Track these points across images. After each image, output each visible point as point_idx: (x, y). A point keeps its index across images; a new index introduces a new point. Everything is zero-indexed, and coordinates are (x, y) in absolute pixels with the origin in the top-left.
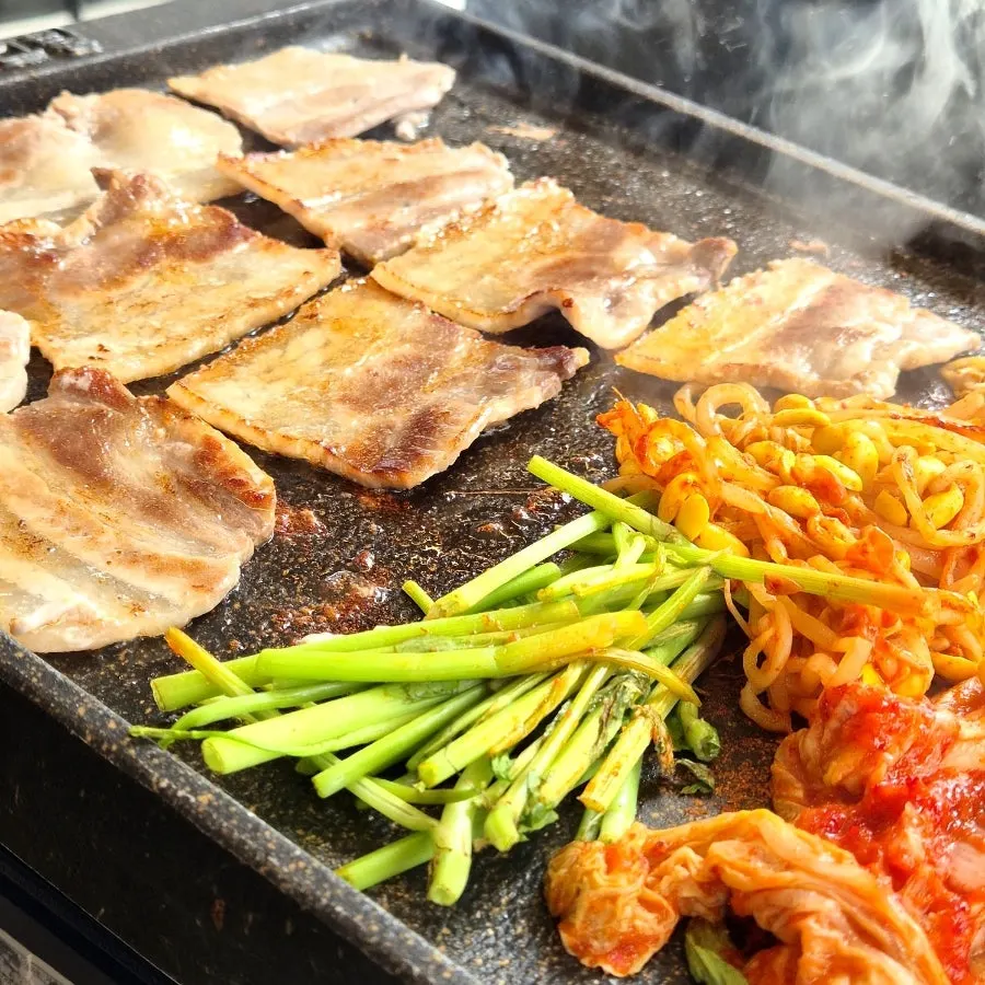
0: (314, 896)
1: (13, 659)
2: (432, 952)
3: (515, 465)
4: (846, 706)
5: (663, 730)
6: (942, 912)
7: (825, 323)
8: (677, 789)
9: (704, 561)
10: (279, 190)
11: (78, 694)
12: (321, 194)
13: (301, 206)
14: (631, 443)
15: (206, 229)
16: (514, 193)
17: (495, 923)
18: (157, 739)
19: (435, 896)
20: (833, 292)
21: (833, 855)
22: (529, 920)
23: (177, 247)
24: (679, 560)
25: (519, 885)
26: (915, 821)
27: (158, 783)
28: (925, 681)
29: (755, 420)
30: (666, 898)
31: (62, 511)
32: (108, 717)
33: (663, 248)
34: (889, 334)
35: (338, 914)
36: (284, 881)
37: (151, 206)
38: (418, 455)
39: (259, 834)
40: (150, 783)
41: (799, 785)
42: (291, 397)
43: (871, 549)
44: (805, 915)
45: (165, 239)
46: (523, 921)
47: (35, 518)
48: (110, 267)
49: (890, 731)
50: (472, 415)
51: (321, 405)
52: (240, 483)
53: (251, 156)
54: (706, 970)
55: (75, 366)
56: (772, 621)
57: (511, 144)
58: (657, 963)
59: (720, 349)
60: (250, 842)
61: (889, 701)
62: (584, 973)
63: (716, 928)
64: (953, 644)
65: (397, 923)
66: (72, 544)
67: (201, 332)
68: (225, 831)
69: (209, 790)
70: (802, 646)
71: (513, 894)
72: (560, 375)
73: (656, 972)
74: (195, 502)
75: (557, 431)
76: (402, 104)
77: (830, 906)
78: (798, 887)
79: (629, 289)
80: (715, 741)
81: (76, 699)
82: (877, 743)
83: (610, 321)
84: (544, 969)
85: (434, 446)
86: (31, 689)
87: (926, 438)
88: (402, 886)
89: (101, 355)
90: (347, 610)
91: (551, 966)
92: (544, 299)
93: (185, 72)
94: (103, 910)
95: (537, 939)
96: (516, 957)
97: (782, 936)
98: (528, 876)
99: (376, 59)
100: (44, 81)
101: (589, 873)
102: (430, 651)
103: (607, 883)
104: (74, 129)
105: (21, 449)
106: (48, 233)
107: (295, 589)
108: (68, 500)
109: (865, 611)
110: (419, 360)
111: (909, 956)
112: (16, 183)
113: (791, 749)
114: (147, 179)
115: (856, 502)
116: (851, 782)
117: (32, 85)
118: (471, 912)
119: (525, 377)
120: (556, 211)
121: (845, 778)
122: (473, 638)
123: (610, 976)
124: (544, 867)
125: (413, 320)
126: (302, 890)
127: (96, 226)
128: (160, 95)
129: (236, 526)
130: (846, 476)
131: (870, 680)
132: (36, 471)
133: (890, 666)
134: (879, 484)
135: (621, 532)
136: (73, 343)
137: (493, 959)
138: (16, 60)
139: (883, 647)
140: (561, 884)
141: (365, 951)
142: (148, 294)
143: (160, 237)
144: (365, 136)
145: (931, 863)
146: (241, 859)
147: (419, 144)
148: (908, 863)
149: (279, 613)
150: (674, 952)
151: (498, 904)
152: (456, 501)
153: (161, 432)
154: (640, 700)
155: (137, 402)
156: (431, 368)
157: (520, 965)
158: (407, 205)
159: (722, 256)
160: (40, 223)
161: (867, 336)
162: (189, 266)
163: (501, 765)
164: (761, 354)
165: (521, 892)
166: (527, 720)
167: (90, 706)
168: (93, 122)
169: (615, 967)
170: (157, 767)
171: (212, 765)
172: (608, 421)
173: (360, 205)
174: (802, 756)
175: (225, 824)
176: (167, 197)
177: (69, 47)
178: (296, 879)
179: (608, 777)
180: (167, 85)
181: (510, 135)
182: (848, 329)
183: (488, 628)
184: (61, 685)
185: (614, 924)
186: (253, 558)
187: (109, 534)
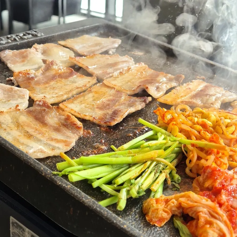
0: (93, 206)
1: (27, 158)
2: (118, 218)
3: (135, 122)
4: (209, 170)
5: (168, 176)
6: (230, 212)
7: (204, 93)
8: (172, 189)
9: (177, 140)
10: (83, 64)
11: (41, 165)
12: (92, 65)
13: (88, 67)
14: (161, 117)
15: (67, 72)
16: (135, 66)
17: (132, 215)
18: (58, 175)
19: (118, 209)
20: (206, 87)
21: (206, 200)
22: (139, 215)
23: (61, 76)
24: (172, 140)
25: (137, 207)
26: (224, 193)
27: (59, 183)
28: (226, 166)
29: (189, 112)
30: (169, 210)
31: (37, 130)
32: (48, 170)
33: (168, 77)
34: (219, 95)
35: (98, 210)
36: (86, 203)
37: (55, 67)
38: (114, 119)
39: (81, 194)
40: (57, 183)
41: (198, 188)
42: (86, 107)
43: (214, 137)
44: (200, 212)
45: (58, 74)
46: (138, 215)
47: (31, 131)
48: (46, 80)
49: (219, 175)
50: (126, 111)
51: (92, 108)
52: (75, 124)
53: (76, 57)
54: (178, 225)
55: (39, 100)
56: (192, 153)
57: (134, 56)
58: (167, 224)
59: (181, 98)
60: (79, 195)
61: (218, 169)
62: (151, 226)
63: (180, 217)
64: (233, 160)
65: (110, 212)
66: (39, 136)
67: (66, 94)
68: (73, 193)
69: (70, 185)
70: (199, 158)
71: (135, 209)
72: (145, 103)
73: (167, 226)
74: (65, 128)
75: (144, 115)
76: (110, 47)
77: (205, 210)
78: (198, 206)
79: (160, 85)
80: (180, 178)
81: (41, 166)
82: (216, 178)
83: (156, 93)
84: (142, 225)
85: (118, 117)
86: (31, 164)
87: (227, 116)
88: (111, 207)
89: (45, 98)
90: (98, 151)
91: (144, 224)
92: (142, 87)
93: (62, 40)
94: (46, 212)
95: (141, 219)
96: (136, 222)
97: (195, 217)
98: (139, 206)
99: (104, 37)
100: (31, 42)
101: (152, 204)
102: (117, 157)
103: (156, 206)
104: (38, 52)
105: (27, 117)
106: (32, 73)
107: (87, 147)
108: (38, 128)
109: (213, 150)
110: (114, 100)
111: (222, 221)
112: (25, 63)
113: (197, 181)
114: (54, 62)
115: (211, 129)
116: (210, 187)
117: (28, 42)
118: (126, 213)
119: (137, 103)
120: (144, 70)
121: (208, 186)
122: (127, 155)
123: (157, 226)
124: (142, 204)
125: (113, 92)
126: (90, 205)
127: (43, 71)
128: (56, 45)
129: (74, 133)
130: (209, 123)
131: (214, 165)
132: (31, 121)
133: (219, 162)
134: (216, 125)
135: (159, 134)
136: (38, 95)
137: (131, 222)
138: (25, 37)
139: (217, 158)
140: (146, 207)
141: (104, 218)
142: (55, 86)
143: (57, 74)
144: (101, 54)
145: (227, 202)
146: (77, 199)
147: (113, 55)
148: (222, 202)
149: (83, 151)
150: (171, 222)
151: (132, 211)
152: (122, 129)
153: (58, 114)
154: (163, 169)
155: (52, 107)
156: (117, 102)
157: (137, 224)
158: (111, 68)
159: (181, 78)
160: (31, 71)
161: (214, 95)
162: (63, 80)
163: (133, 181)
164: (190, 99)
165: (137, 209)
166: (139, 172)
167: (44, 168)
168: (42, 50)
169: (158, 224)
170: (58, 180)
171: (70, 180)
172: (156, 112)
173: (101, 68)
174: (199, 182)
175: (73, 192)
176: (59, 65)
177: (37, 34)
178: (89, 203)
179: (156, 184)
180: (58, 43)
181: (134, 54)
182: (209, 94)
183: (130, 153)
184: (38, 163)
185: (158, 215)
186: (78, 140)
187: (47, 135)
